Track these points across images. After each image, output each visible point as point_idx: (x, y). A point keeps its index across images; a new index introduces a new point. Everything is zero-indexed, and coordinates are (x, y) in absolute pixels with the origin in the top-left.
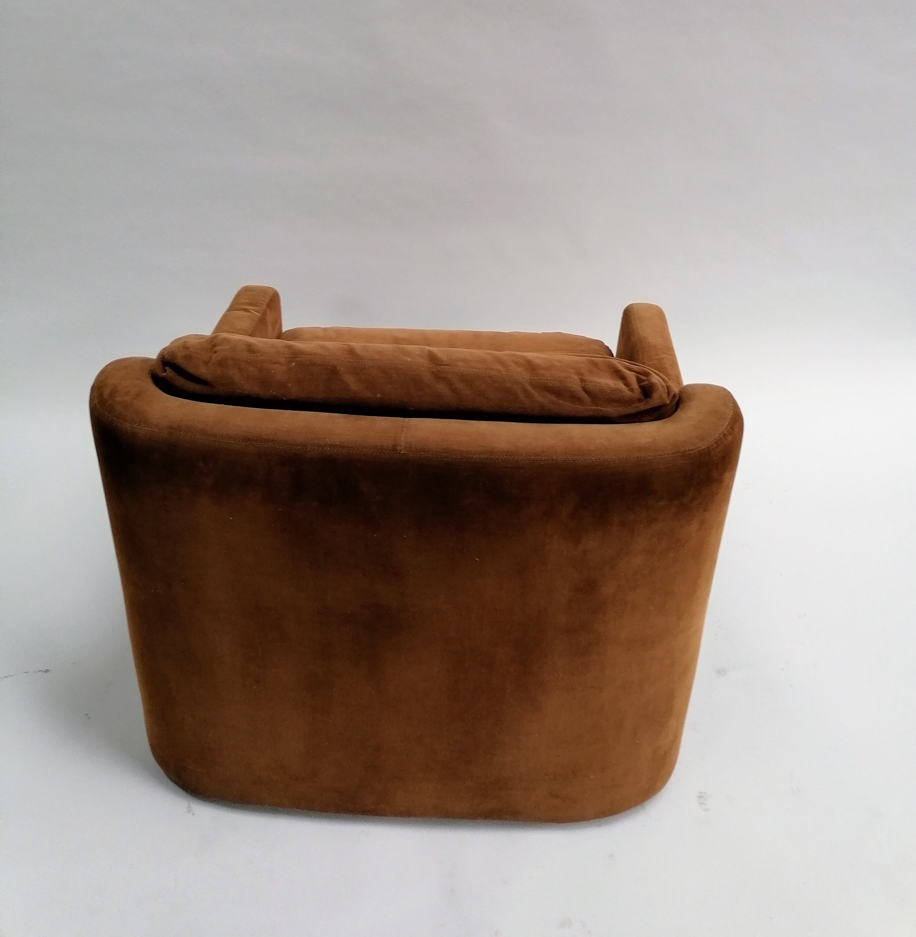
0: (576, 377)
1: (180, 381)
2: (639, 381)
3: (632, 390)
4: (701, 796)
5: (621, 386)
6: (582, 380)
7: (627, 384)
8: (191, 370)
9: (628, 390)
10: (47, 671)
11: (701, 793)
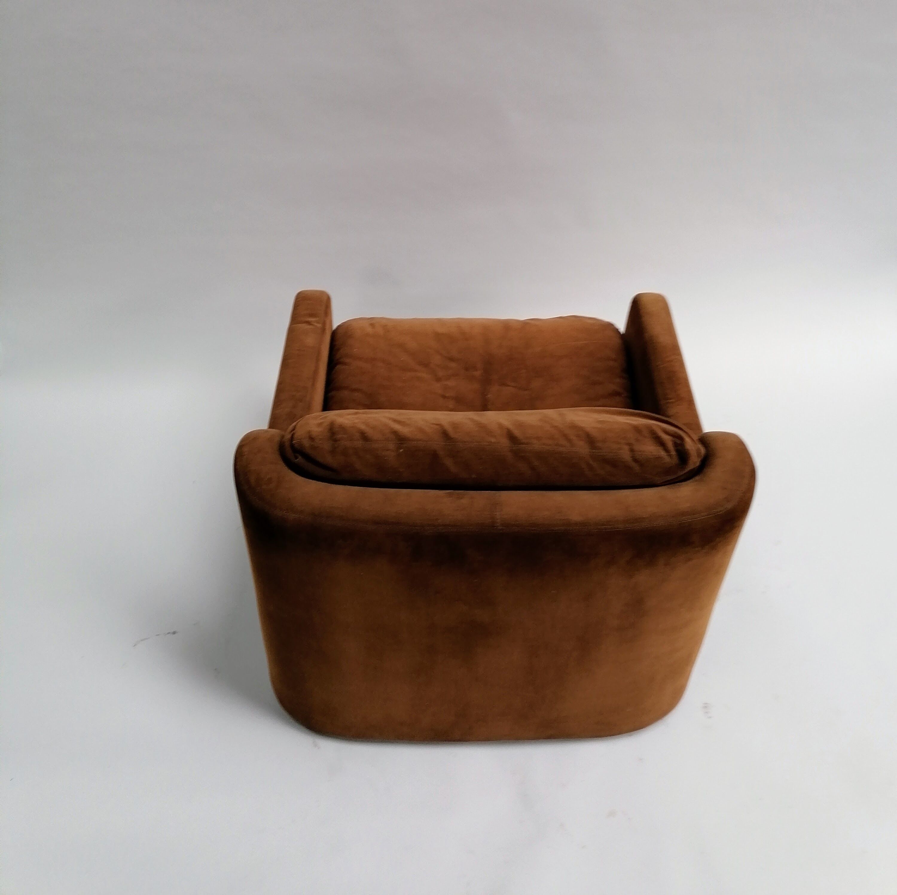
0: (626, 448)
1: (311, 467)
2: (676, 445)
3: (670, 456)
4: (706, 706)
5: (663, 453)
6: (632, 450)
7: (667, 450)
8: (320, 459)
9: (667, 455)
10: (174, 633)
11: (706, 704)
